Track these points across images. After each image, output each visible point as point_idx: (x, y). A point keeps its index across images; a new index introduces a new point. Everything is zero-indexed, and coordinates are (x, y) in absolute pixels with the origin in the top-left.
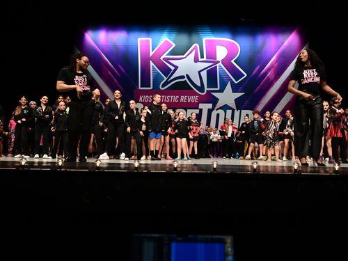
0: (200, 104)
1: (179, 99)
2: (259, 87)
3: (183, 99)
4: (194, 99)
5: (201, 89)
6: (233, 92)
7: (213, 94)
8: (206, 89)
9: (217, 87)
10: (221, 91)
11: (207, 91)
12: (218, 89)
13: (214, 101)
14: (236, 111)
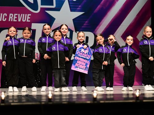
0: (33, 24)
1: (7, 17)
2: (99, 7)
3: (12, 17)
4: (26, 18)
5: (34, 6)
6: (71, 11)
7: (48, 12)
8: (40, 6)
9: (53, 5)
10: (58, 9)
11: (41, 8)
12: (54, 6)
13: (50, 20)
14: (74, 33)
